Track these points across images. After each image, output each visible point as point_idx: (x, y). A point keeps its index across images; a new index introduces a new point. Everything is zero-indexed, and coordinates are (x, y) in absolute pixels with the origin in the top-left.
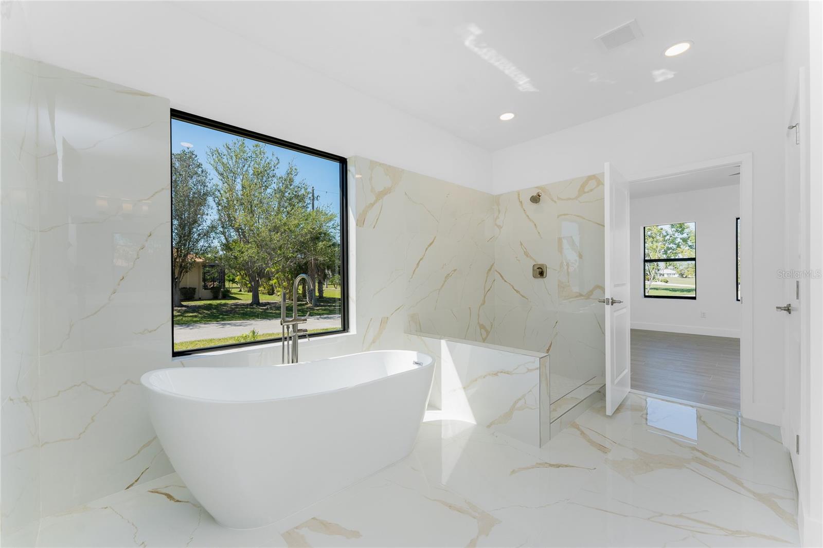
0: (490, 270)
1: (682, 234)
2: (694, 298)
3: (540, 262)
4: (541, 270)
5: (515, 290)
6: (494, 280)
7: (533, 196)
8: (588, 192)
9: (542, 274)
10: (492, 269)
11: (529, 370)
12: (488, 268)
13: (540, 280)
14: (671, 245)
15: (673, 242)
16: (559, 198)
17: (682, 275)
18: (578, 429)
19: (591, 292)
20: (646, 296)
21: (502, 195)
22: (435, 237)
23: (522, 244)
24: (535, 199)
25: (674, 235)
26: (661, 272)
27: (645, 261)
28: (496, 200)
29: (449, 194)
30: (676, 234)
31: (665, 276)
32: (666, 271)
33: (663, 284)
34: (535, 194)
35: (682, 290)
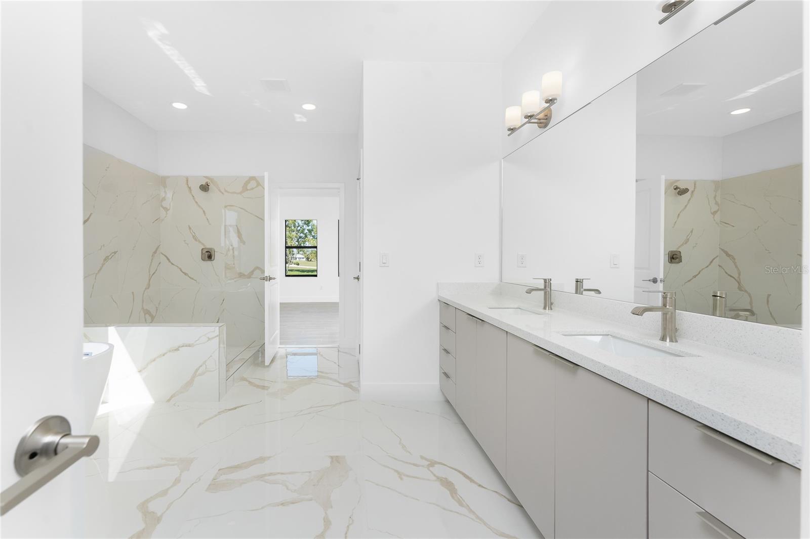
0: (155, 252)
1: (308, 226)
2: (316, 276)
3: (209, 246)
4: (209, 254)
5: (183, 273)
6: (160, 263)
7: (202, 185)
8: (249, 190)
9: (210, 257)
10: (157, 251)
11: (209, 339)
12: (154, 251)
13: (209, 263)
14: (302, 235)
15: (302, 232)
16: (226, 191)
17: (308, 259)
18: (247, 381)
19: (252, 272)
20: (286, 276)
21: (168, 177)
22: (91, 214)
23: (190, 228)
24: (205, 188)
25: (303, 226)
26: (294, 256)
27: (286, 247)
28: (163, 181)
29: (108, 168)
30: (305, 226)
31: (297, 259)
32: (298, 256)
33: (296, 266)
34: (204, 183)
35: (308, 271)
